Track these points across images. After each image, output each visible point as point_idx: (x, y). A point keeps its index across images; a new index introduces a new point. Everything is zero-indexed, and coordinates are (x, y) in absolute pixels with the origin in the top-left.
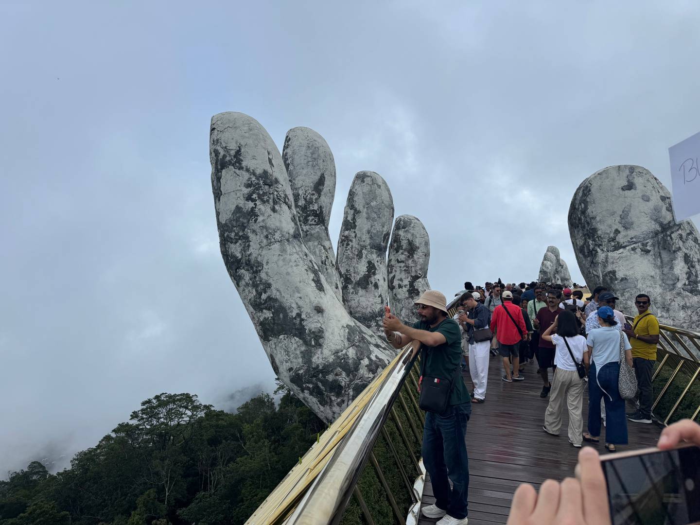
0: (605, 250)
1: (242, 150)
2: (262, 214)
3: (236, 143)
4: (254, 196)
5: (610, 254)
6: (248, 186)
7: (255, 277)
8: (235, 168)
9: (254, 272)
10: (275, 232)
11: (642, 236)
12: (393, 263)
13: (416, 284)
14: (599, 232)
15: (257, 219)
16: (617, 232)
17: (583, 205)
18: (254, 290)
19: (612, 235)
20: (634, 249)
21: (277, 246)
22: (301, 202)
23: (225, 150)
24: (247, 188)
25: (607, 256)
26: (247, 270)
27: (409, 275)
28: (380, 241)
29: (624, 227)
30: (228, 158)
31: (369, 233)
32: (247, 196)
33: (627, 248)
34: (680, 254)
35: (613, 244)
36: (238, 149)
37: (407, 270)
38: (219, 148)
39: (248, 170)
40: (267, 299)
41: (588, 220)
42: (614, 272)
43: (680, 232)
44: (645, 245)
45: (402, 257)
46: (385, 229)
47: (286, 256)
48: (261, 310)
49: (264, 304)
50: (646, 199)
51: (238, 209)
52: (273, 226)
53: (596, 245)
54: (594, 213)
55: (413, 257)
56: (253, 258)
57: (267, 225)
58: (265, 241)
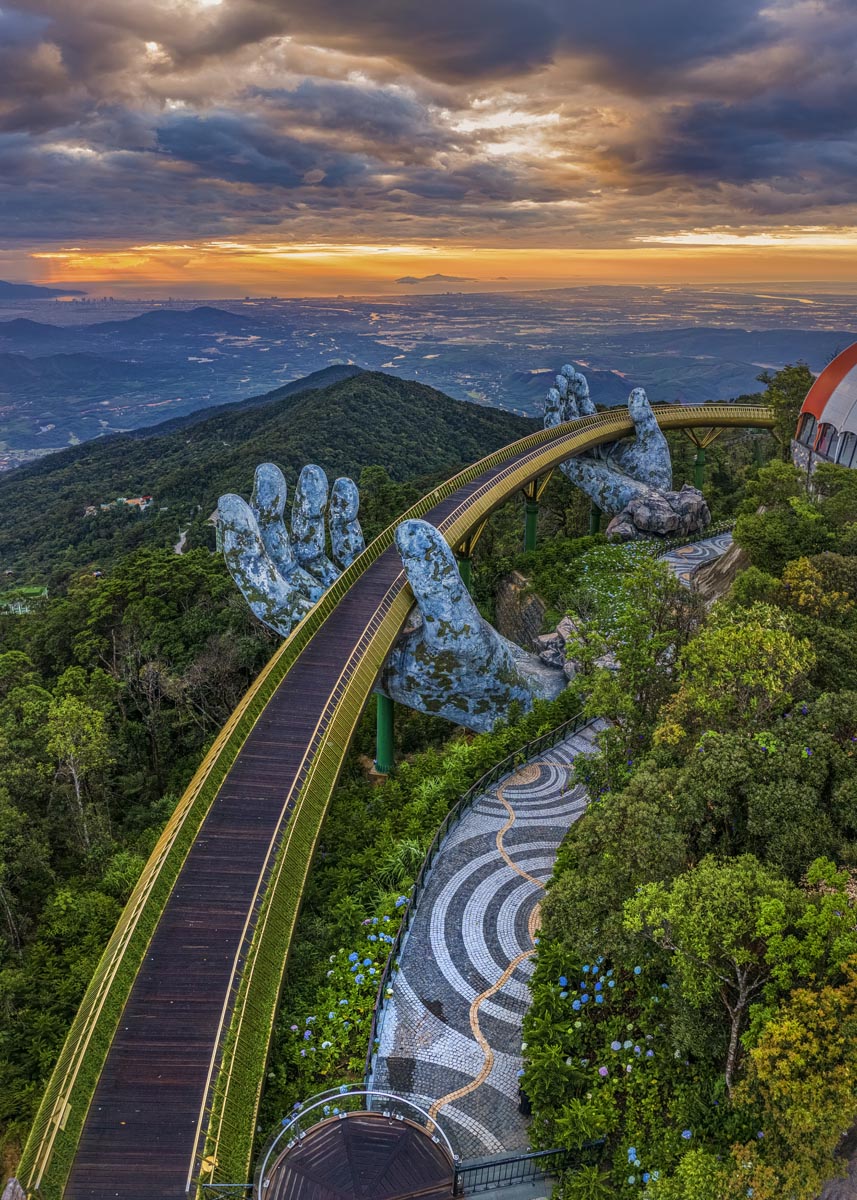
4: (241, 543)
8: (231, 530)
9: (242, 575)
10: (251, 558)
13: (346, 527)
15: (242, 553)
22: (266, 513)
23: (227, 522)
26: (239, 574)
31: (310, 510)
36: (233, 521)
51: (233, 548)
56: (242, 569)
57: (248, 556)
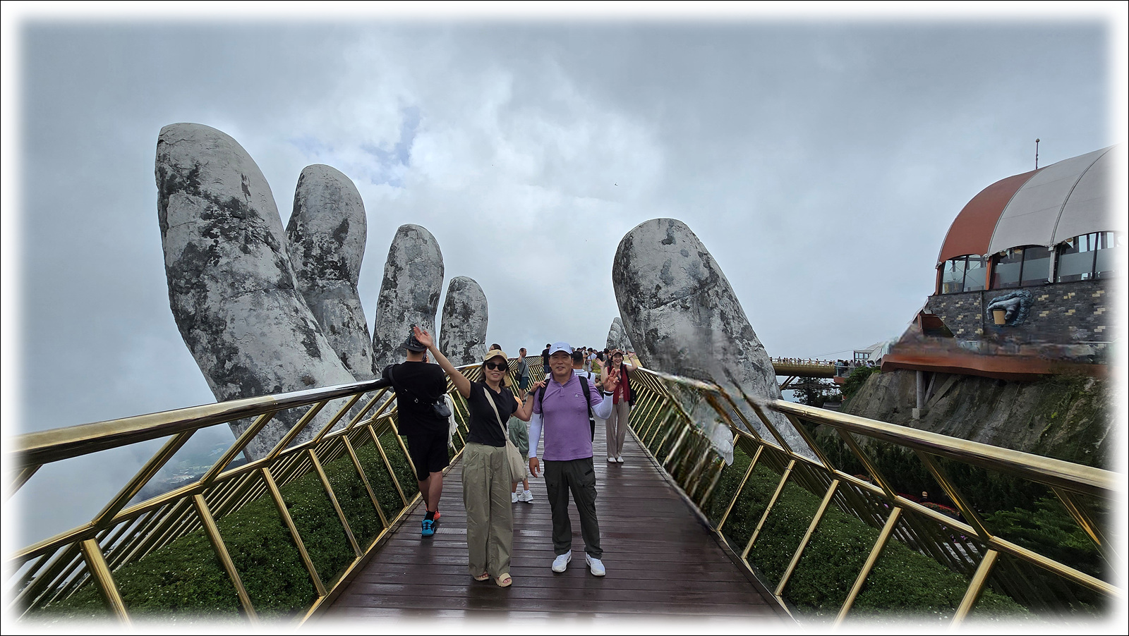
0: (647, 307)
1: (201, 170)
2: (226, 255)
3: (193, 160)
4: (215, 231)
5: (651, 311)
6: (206, 217)
7: (215, 340)
8: (187, 193)
9: (213, 333)
10: (246, 279)
11: (682, 292)
12: (446, 328)
13: (471, 350)
14: (642, 288)
15: (218, 261)
16: (658, 287)
17: (625, 259)
18: (215, 357)
19: (653, 291)
20: (674, 306)
21: (247, 298)
22: (316, 252)
23: (175, 168)
24: (204, 219)
25: (649, 313)
26: (204, 330)
27: (464, 341)
28: (426, 302)
29: (664, 282)
30: (178, 180)
31: (412, 293)
32: (203, 230)
33: (668, 305)
34: (716, 311)
35: (655, 300)
36: (195, 168)
37: (462, 335)
38: (166, 166)
39: (207, 196)
40: (232, 368)
41: (631, 275)
42: (656, 330)
43: (716, 288)
44: (684, 301)
45: (456, 322)
46: (432, 289)
47: (261, 311)
48: (225, 384)
49: (228, 375)
50: (685, 254)
51: (191, 247)
52: (242, 271)
53: (639, 302)
54: (636, 268)
55: (468, 321)
56: (211, 314)
57: (234, 270)
58: (229, 290)
